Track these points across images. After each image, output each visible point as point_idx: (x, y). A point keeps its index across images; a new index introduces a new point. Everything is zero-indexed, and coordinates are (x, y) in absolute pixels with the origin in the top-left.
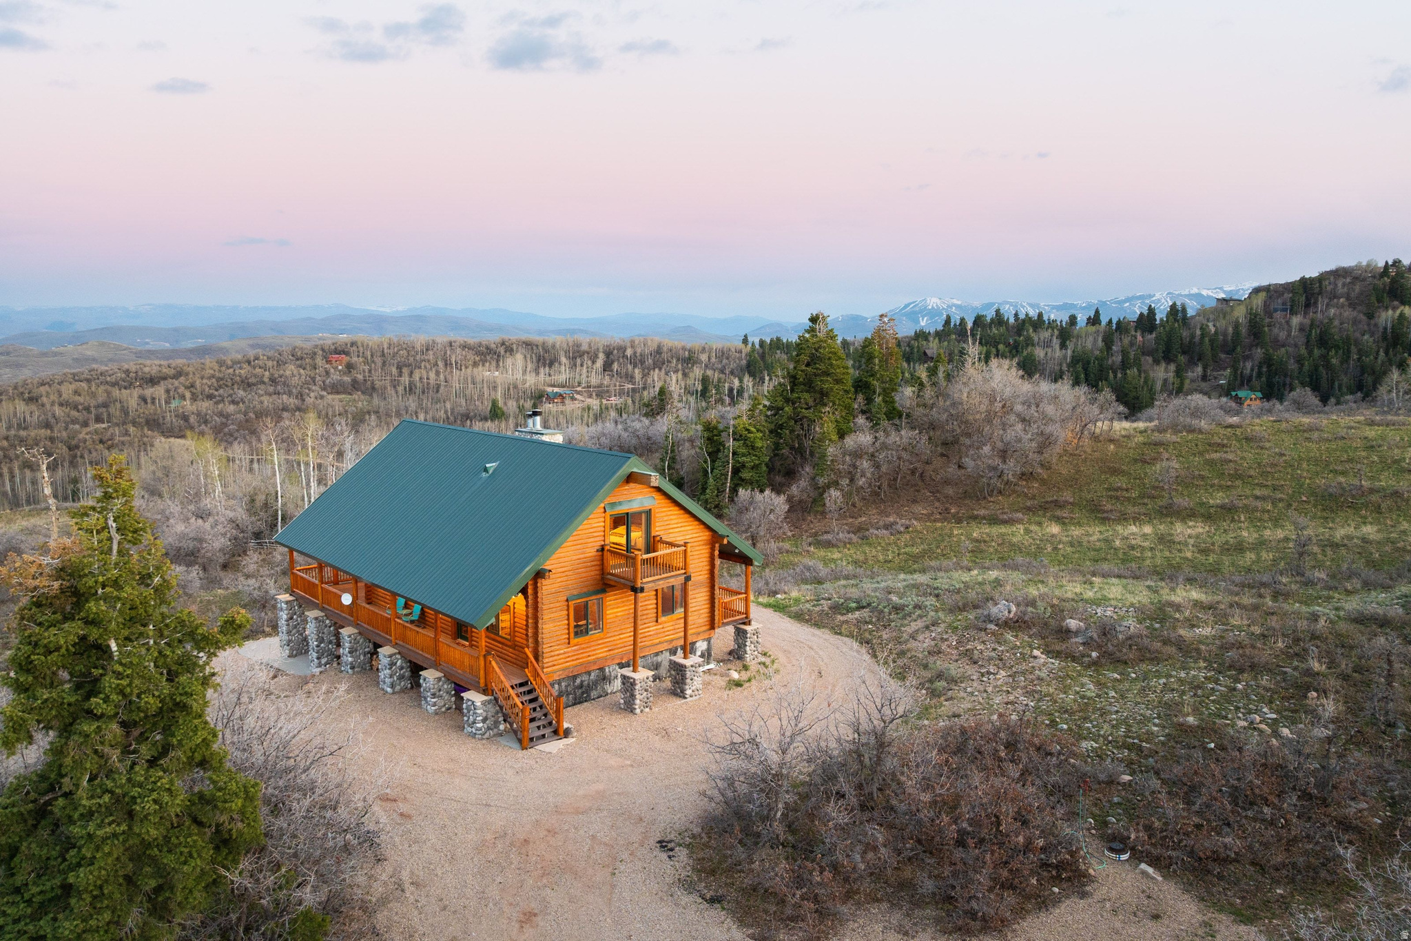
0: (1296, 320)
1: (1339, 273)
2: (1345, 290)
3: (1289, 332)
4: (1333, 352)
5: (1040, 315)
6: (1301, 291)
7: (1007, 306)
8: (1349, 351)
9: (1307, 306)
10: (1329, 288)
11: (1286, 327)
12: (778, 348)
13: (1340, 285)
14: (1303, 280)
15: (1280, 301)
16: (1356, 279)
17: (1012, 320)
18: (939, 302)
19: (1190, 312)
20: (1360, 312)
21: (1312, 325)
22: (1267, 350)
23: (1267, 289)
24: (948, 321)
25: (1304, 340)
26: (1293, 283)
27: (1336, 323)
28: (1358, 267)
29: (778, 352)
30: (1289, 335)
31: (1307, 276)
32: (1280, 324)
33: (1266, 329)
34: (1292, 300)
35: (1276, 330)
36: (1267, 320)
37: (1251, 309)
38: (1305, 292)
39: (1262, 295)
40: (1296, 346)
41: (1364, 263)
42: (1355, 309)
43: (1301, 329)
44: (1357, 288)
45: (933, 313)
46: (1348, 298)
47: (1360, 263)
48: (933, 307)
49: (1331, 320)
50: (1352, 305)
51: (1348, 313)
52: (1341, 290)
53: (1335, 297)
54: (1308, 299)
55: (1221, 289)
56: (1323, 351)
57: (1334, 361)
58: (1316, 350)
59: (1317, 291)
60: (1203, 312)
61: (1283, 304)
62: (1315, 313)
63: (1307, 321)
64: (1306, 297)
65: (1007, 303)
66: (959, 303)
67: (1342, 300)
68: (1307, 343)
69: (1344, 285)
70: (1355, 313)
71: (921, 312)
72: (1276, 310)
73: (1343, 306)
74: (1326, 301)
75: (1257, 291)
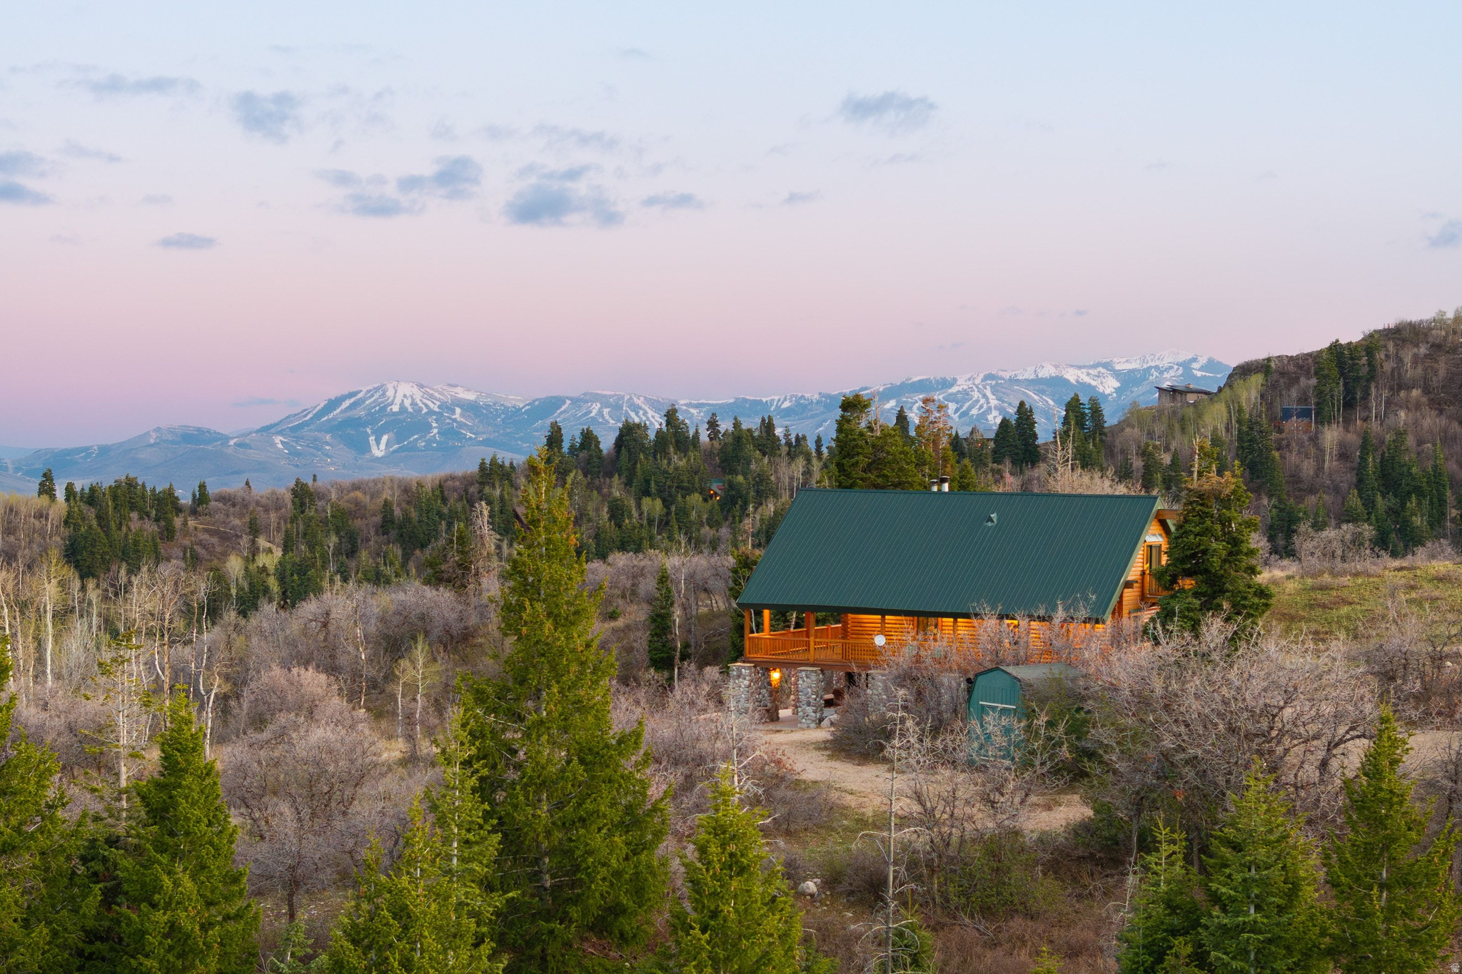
0: (1331, 436)
1: (1403, 335)
2: (1420, 370)
3: (1320, 460)
4: (1412, 504)
5: (768, 426)
6: (1335, 372)
7: (596, 408)
8: (1442, 502)
9: (1349, 404)
10: (1388, 366)
11: (1313, 451)
12: (133, 507)
13: (1408, 359)
14: (1335, 349)
15: (1294, 393)
16: (1437, 347)
17: (704, 437)
18: (418, 396)
19: (1111, 418)
20: (1450, 418)
21: (1365, 446)
22: (1280, 500)
23: (1262, 367)
24: (554, 439)
25: (1351, 477)
26: (1315, 357)
27: (1410, 441)
28: (1439, 322)
29: (134, 515)
30: (1320, 468)
31: (1343, 341)
32: (1301, 444)
33: (1276, 454)
34: (1320, 393)
35: (1293, 458)
36: (1274, 436)
37: (1240, 411)
38: (1342, 374)
39: (1257, 380)
40: (1336, 490)
41: (1450, 315)
42: (1441, 412)
43: (1343, 456)
44: (1442, 368)
45: (514, 418)
46: (1427, 390)
47: (1442, 313)
48: (403, 408)
49: (1400, 434)
50: (1437, 405)
51: (1430, 421)
52: (1411, 372)
53: (1400, 387)
54: (1349, 391)
55: (1107, 366)
56: (1393, 501)
57: (1417, 521)
58: (1379, 498)
59: (1364, 371)
60: (1136, 416)
61: (1303, 399)
62: (1365, 420)
63: (1353, 438)
64: (1345, 385)
65: (596, 398)
66: (471, 396)
67: (1415, 393)
68: (1360, 483)
69: (1416, 360)
70: (1443, 421)
71: (372, 419)
72: (1287, 414)
73: (1418, 406)
74: (1385, 394)
75: (1244, 371)
